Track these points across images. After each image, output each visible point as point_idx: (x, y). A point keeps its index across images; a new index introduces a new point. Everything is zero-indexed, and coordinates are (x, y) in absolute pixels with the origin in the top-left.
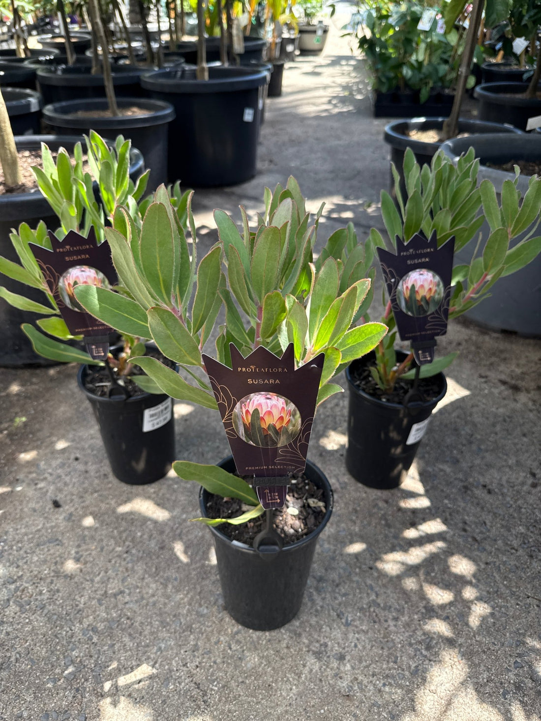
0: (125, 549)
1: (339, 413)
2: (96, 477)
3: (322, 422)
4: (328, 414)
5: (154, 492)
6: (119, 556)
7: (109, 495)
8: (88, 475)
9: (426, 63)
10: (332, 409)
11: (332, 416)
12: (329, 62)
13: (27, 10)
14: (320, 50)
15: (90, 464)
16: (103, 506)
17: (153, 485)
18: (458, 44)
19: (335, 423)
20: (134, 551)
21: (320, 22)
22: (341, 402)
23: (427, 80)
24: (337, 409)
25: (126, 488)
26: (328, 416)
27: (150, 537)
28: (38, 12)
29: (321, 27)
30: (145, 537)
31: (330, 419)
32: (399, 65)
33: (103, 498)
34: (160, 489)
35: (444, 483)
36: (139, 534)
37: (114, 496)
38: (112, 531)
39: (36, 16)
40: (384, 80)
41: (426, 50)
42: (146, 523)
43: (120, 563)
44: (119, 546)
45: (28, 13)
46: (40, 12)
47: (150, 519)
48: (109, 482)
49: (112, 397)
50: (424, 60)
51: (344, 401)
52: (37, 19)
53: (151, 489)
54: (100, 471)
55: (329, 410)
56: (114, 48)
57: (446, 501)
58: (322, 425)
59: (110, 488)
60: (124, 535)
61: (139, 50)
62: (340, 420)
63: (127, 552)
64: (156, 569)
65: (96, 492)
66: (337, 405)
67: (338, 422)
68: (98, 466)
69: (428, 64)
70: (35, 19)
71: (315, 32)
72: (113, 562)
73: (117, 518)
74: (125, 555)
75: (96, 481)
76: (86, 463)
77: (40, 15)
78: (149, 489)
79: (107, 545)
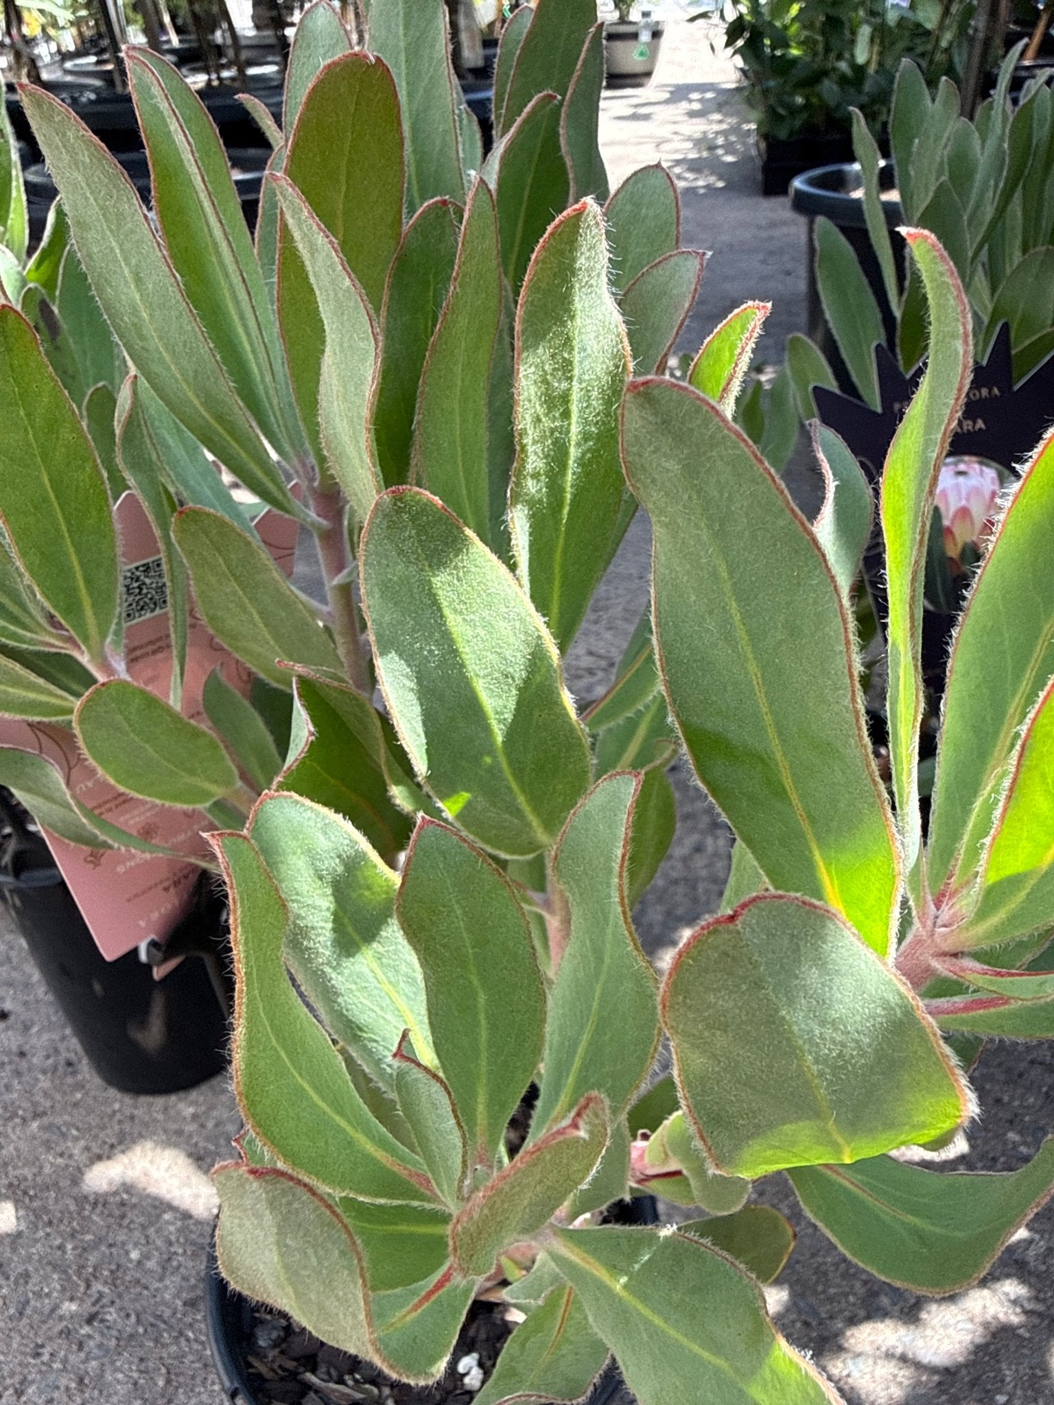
0: (88, 1308)
1: (704, 873)
2: (44, 1072)
3: (660, 900)
4: (674, 875)
5: (195, 1117)
6: (66, 1333)
7: (69, 1125)
8: (24, 1065)
9: (872, 69)
10: (685, 860)
11: (686, 879)
12: (668, 95)
13: (61, 23)
14: (648, 74)
15: (35, 1029)
16: (50, 1161)
17: (194, 1094)
18: (942, 26)
19: (695, 900)
20: (112, 1315)
21: (646, 14)
22: (709, 841)
23: (876, 107)
24: (699, 862)
25: (119, 1101)
26: (676, 882)
27: (165, 1263)
28: (84, 29)
29: (647, 25)
30: (151, 1264)
31: (681, 889)
32: (813, 79)
33: (54, 1136)
34: (212, 1107)
35: (1002, 1077)
36: (135, 1255)
37: (84, 1130)
38: (61, 1247)
39: (80, 34)
40: (781, 111)
41: (872, 40)
42: (159, 1216)
43: (65, 1361)
44: (72, 1299)
45: (63, 28)
46: (88, 27)
47: (170, 1207)
48: (80, 1086)
49: (24, 876)
50: (868, 62)
51: (716, 837)
52: (83, 42)
53: (185, 1106)
54: (57, 1051)
55: (679, 865)
56: (219, 78)
57: (1012, 1136)
58: (658, 908)
59: (76, 1105)
60: (93, 1259)
61: (271, 79)
62: (707, 891)
63: (90, 1320)
64: (168, 1381)
65: (36, 1116)
66: (698, 849)
67: (703, 898)
68: (55, 1036)
69: (877, 72)
70: (79, 42)
71: (635, 36)
72: (46, 1352)
73: (82, 1200)
74: (86, 1330)
75: (45, 1083)
76: (26, 1028)
77: (88, 33)
78: (181, 1106)
79: (39, 1295)
